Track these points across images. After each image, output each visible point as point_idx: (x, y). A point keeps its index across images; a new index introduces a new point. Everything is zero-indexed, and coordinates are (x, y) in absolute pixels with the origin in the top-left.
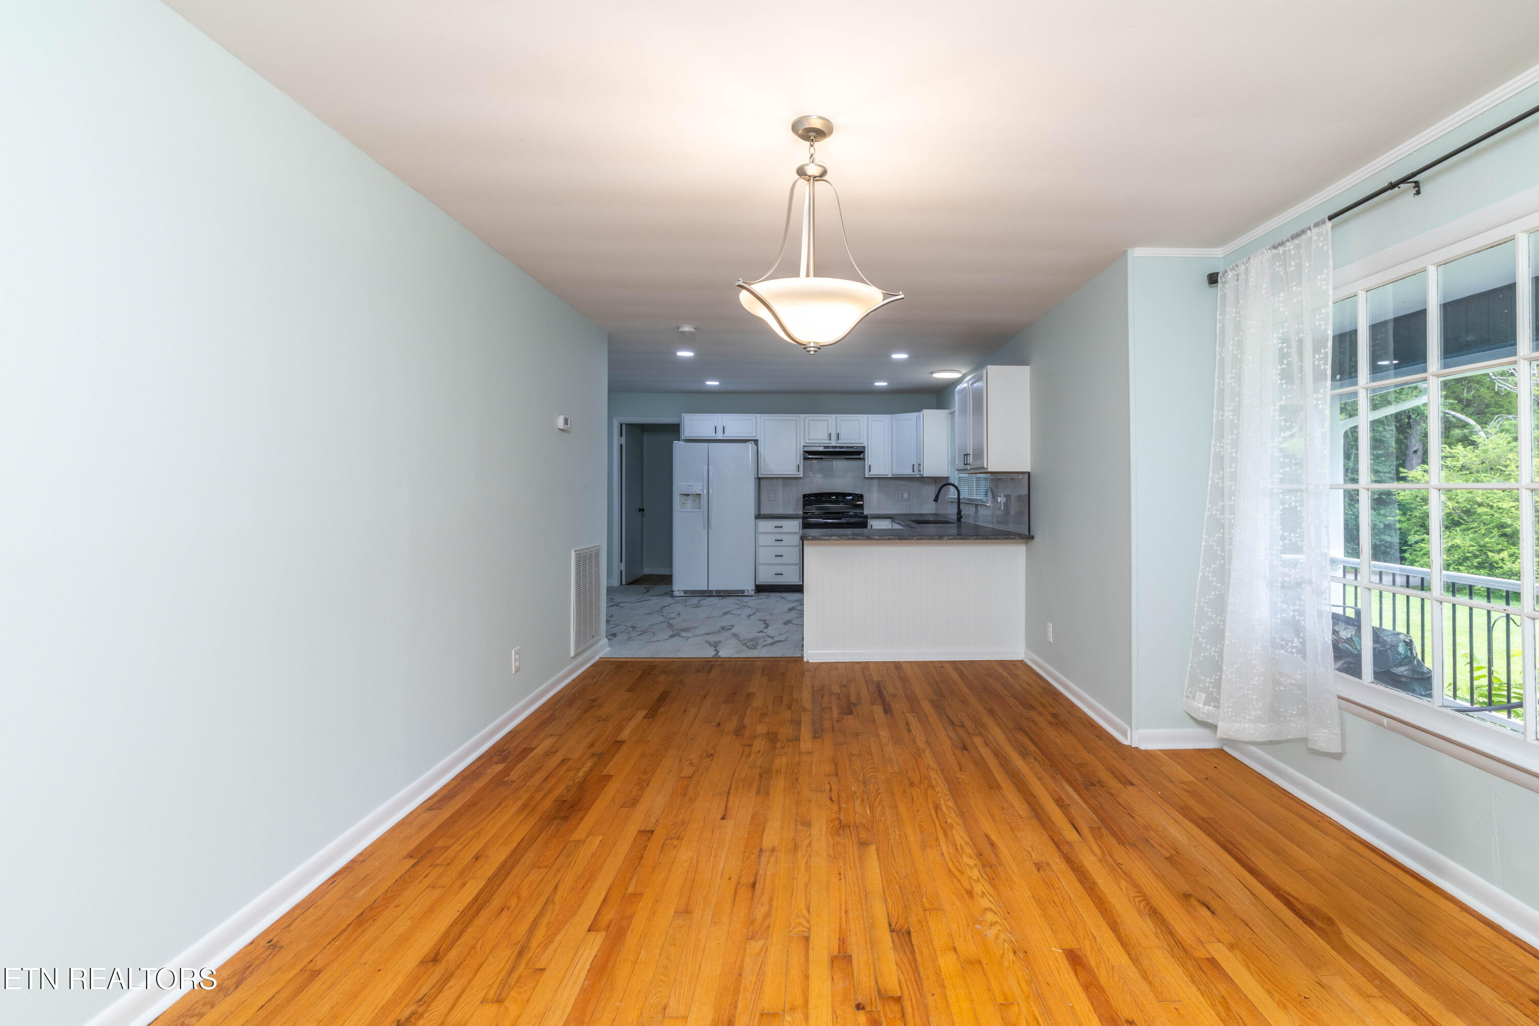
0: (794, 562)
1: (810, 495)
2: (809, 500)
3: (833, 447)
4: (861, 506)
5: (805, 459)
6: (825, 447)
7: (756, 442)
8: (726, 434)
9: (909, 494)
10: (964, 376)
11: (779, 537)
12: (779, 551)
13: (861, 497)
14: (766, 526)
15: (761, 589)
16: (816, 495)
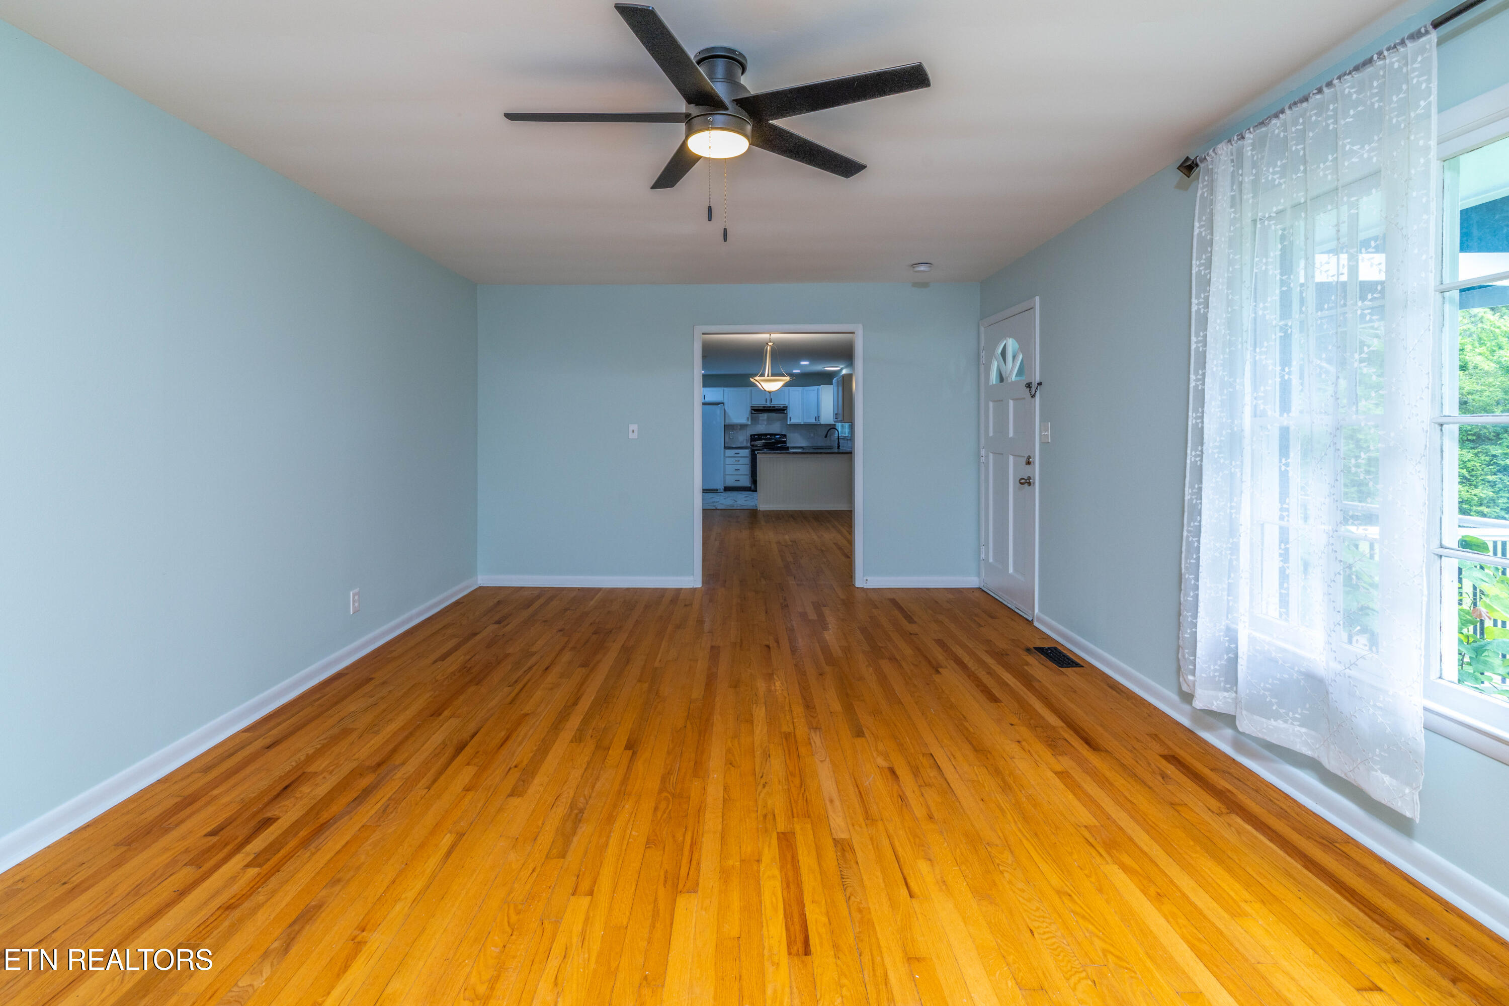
0: (746, 473)
1: (755, 435)
2: (754, 438)
3: (768, 407)
4: (785, 442)
5: (752, 413)
6: (764, 407)
7: (723, 403)
8: (706, 399)
9: (814, 434)
10: (842, 369)
11: (738, 459)
12: (738, 467)
13: (785, 436)
14: (730, 453)
15: (727, 489)
16: (758, 435)
